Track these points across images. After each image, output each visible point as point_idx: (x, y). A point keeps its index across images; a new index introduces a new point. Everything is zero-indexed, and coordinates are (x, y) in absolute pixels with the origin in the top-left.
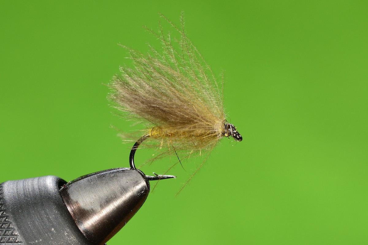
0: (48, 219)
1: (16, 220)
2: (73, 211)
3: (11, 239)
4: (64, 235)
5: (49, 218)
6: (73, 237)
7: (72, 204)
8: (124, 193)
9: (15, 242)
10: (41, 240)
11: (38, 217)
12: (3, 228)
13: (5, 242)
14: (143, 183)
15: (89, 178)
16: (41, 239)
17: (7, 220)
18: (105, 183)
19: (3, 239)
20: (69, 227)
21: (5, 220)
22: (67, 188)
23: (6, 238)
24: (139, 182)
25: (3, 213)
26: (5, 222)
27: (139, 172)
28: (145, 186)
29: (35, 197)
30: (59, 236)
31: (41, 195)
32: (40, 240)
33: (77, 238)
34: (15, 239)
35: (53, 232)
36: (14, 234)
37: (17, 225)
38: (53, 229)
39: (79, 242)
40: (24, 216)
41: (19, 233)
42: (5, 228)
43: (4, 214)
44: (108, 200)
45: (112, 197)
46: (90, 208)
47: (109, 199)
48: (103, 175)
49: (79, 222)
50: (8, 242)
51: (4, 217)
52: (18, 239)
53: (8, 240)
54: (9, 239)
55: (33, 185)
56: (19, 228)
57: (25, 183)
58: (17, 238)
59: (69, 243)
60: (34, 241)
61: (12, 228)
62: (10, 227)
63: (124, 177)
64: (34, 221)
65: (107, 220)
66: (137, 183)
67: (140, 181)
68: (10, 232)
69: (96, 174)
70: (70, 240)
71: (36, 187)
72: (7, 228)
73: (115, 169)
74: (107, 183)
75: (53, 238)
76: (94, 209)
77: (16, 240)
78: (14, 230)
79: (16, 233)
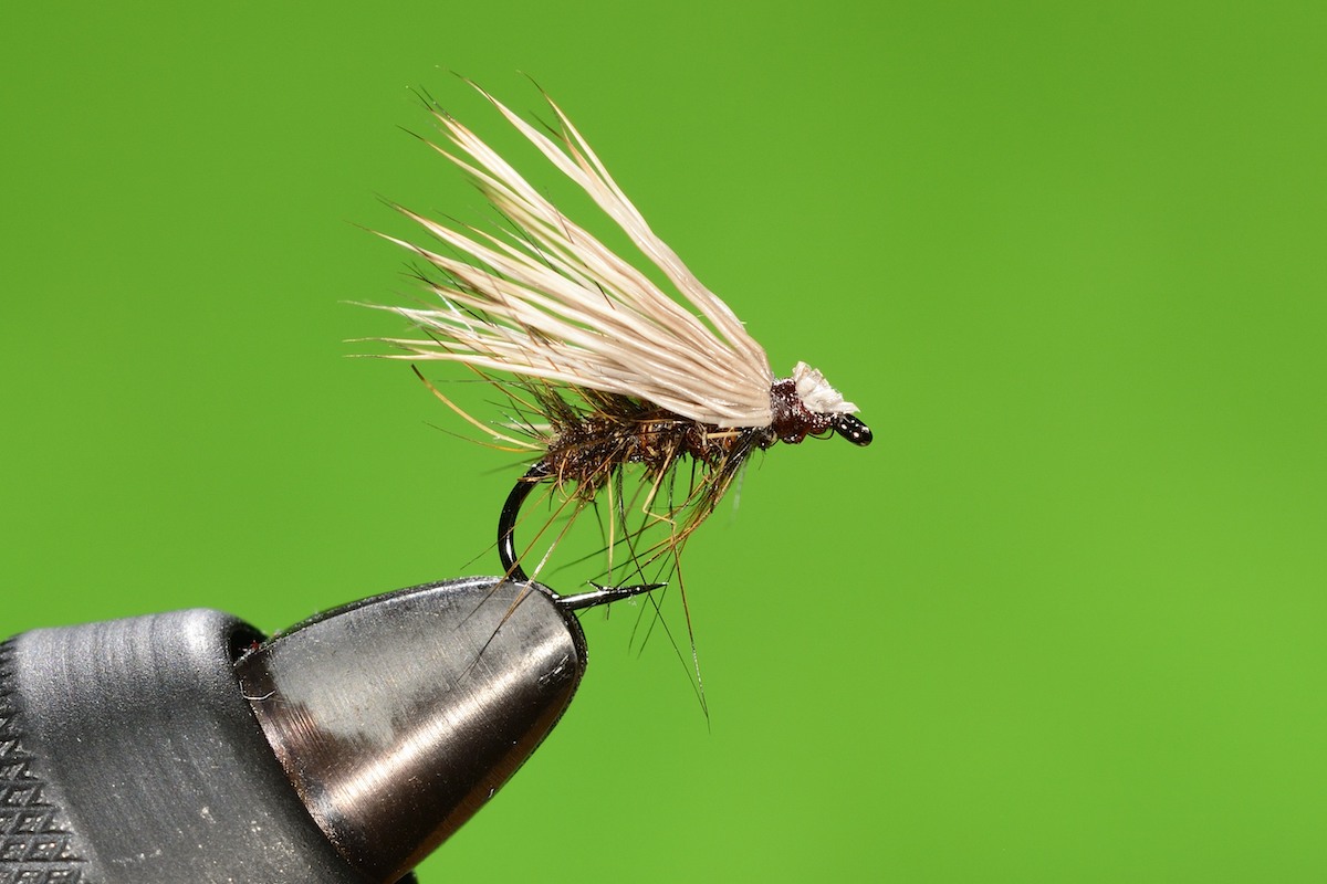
0: (188, 769)
1: (62, 775)
2: (287, 744)
3: (43, 847)
4: (249, 832)
5: (189, 765)
6: (281, 840)
7: (284, 716)
8: (485, 672)
9: (58, 859)
10: (158, 852)
11: (147, 763)
12: (12, 805)
13: (21, 859)
14: (561, 638)
15: (351, 615)
16: (160, 847)
17: (28, 774)
18: (411, 636)
19: (12, 847)
20: (268, 803)
21: (21, 773)
22: (265, 654)
23: (23, 843)
24: (542, 631)
25: (15, 746)
26: (21, 783)
27: (544, 593)
28: (569, 647)
29: (138, 687)
30: (228, 837)
31: (161, 680)
32: (154, 852)
33: (298, 846)
34: (58, 849)
35: (204, 822)
36: (53, 828)
37: (67, 793)
38: (205, 811)
39: (307, 861)
40: (94, 760)
41: (74, 825)
42: (18, 805)
43: (17, 750)
44: (422, 699)
45: (437, 690)
46: (355, 733)
47: (429, 695)
48: (404, 603)
49: (309, 783)
50: (30, 860)
51: (17, 762)
52: (68, 847)
53: (31, 853)
54: (36, 846)
55: (132, 641)
56: (75, 804)
57: (101, 635)
58: (65, 843)
59: (267, 865)
60: (133, 856)
61: (47, 805)
62: (40, 801)
63: (488, 612)
64: (131, 779)
65: (419, 777)
66: (535, 636)
67: (546, 630)
68: (39, 819)
69: (378, 600)
70: (271, 854)
71: (143, 649)
72: (29, 805)
73: (452, 583)
74: (421, 633)
75: (204, 843)
76: (369, 734)
77: (63, 849)
78: (55, 811)
79: (66, 824)
